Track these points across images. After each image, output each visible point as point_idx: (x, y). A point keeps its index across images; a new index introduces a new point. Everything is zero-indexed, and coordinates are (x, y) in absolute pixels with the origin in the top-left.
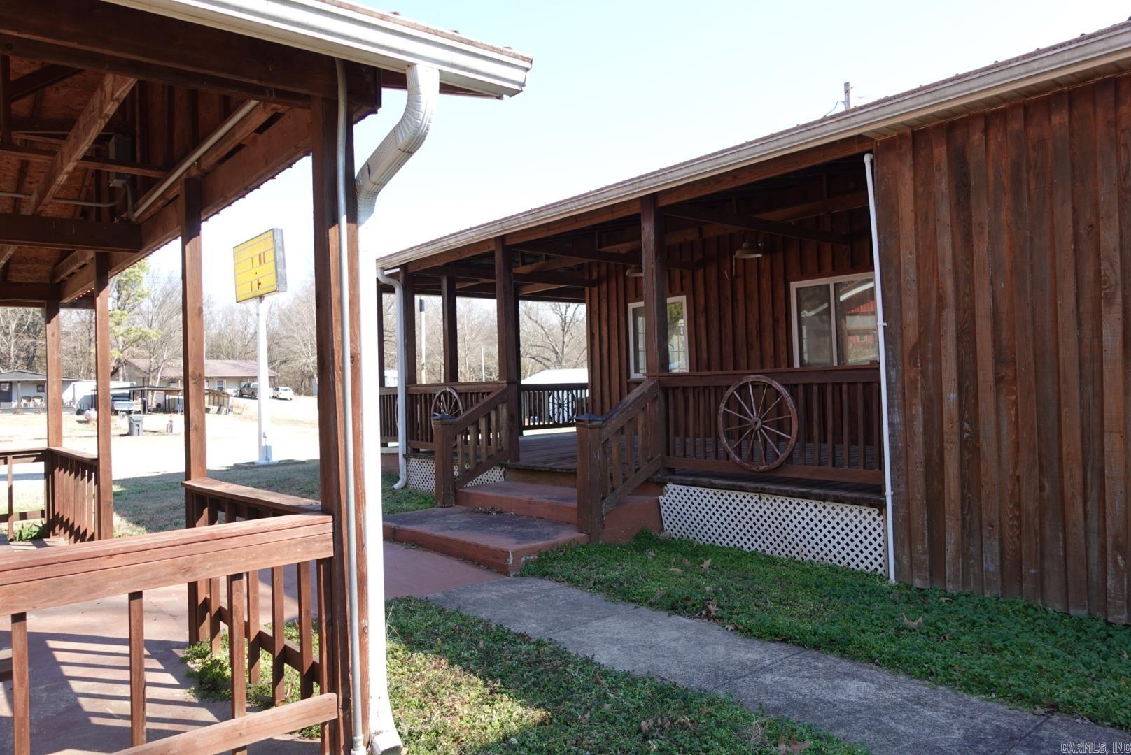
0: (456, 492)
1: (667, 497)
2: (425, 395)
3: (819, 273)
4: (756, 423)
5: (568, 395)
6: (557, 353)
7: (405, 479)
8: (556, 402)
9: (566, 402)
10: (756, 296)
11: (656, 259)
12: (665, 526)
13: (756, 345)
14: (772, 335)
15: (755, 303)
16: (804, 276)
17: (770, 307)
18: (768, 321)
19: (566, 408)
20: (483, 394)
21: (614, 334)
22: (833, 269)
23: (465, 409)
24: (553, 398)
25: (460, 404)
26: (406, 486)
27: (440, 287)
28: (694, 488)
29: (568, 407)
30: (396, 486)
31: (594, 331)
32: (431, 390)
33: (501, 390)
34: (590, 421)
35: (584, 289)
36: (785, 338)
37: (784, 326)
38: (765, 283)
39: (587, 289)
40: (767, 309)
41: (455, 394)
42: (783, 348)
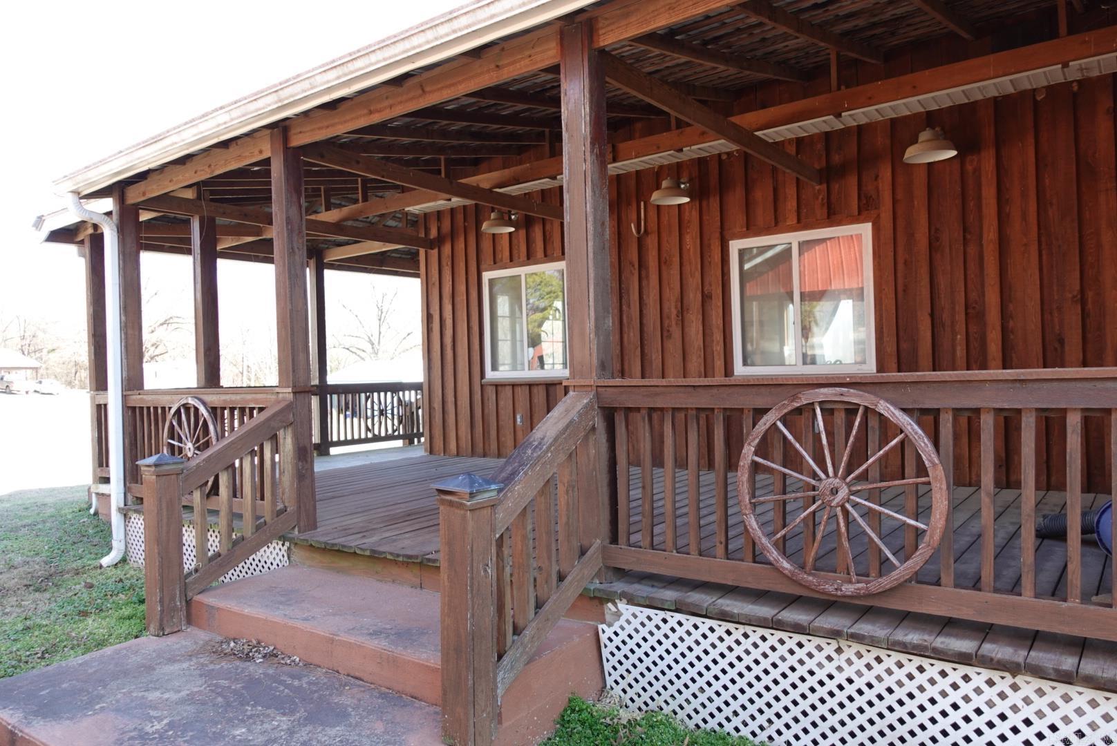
0: (188, 603)
1: (616, 627)
2: (156, 409)
3: (776, 226)
4: (835, 491)
5: (393, 398)
6: (373, 344)
7: (123, 547)
8: (376, 407)
9: (389, 407)
10: (676, 259)
11: (592, 152)
12: (610, 681)
13: (676, 332)
14: (700, 317)
15: (675, 271)
16: (751, 229)
17: (698, 275)
18: (694, 298)
19: (389, 416)
20: (252, 409)
21: (462, 315)
22: (799, 221)
23: (221, 436)
24: (373, 402)
25: (211, 427)
26: (124, 560)
27: (188, 241)
28: (678, 616)
29: (393, 414)
30: (106, 561)
31: (432, 312)
32: (163, 401)
33: (282, 405)
34: (472, 495)
35: (417, 253)
36: (720, 322)
37: (720, 304)
38: (691, 242)
39: (422, 252)
40: (694, 282)
41: (202, 410)
42: (718, 336)
